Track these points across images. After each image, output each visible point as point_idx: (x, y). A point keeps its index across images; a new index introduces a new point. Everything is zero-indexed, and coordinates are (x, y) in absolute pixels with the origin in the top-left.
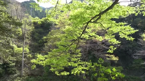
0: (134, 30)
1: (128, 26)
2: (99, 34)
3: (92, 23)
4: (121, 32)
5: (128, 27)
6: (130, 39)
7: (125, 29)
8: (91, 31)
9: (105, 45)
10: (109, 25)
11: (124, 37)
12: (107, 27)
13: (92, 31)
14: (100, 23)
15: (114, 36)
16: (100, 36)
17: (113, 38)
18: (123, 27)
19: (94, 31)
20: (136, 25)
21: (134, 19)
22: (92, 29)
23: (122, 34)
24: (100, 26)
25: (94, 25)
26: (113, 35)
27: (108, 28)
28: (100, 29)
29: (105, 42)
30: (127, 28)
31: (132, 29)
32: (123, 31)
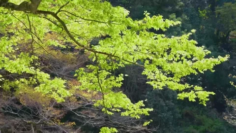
0: (208, 56)
1: (185, 37)
2: (51, 66)
3: (19, 14)
4: (151, 62)
5: (184, 43)
6: (191, 96)
7: (169, 51)
8: (11, 49)
9: (78, 123)
10: (99, 29)
11: (166, 88)
12: (91, 37)
13: (18, 53)
14: (55, 15)
15: (121, 78)
16: (56, 79)
17: (114, 89)
18: (162, 42)
19: (25, 49)
20: (221, 34)
21: (213, 9)
22: (15, 40)
23: (157, 71)
24: (54, 27)
25: (26, 20)
26: (116, 73)
27: (95, 42)
28: (56, 44)
29: (80, 109)
30: (177, 45)
31: (201, 51)
32: (160, 61)
